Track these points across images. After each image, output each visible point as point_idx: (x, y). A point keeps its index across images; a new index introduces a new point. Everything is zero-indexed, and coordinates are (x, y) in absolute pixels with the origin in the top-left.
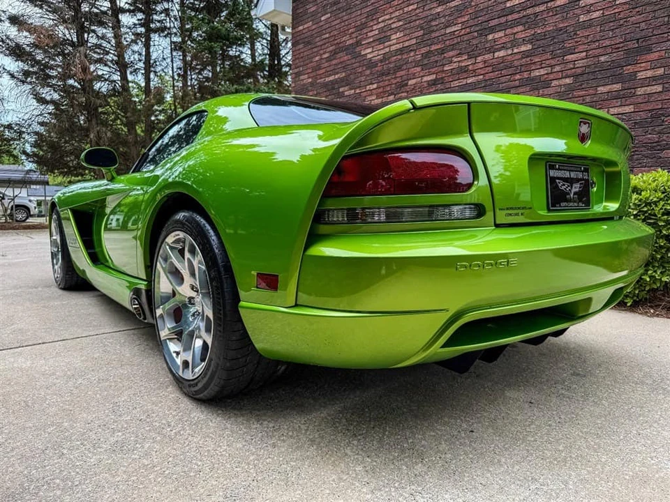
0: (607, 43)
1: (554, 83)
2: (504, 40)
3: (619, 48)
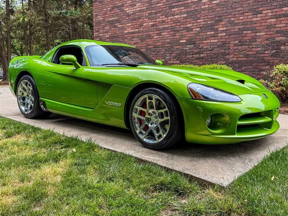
0: (210, 17)
1: (194, 30)
2: (178, 12)
3: (213, 19)
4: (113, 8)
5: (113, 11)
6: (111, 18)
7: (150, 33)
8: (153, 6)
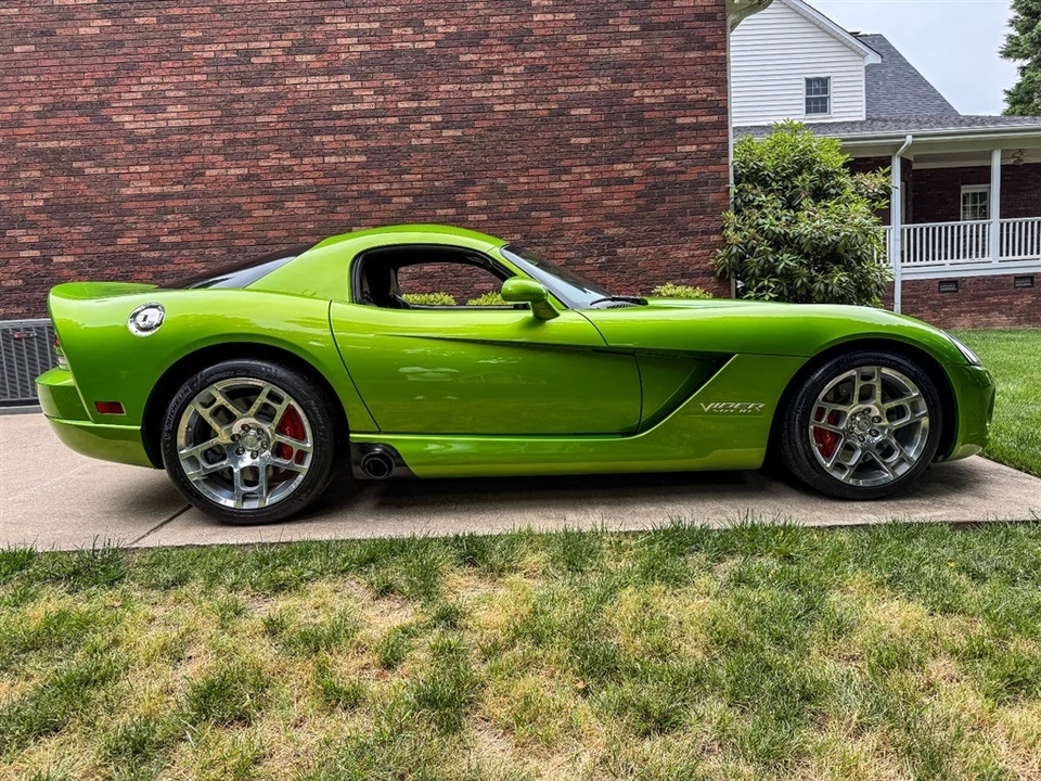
2: (334, 145)
3: (450, 176)
4: (51, 110)
5: (55, 117)
6: (47, 140)
7: (237, 200)
8: (237, 120)
